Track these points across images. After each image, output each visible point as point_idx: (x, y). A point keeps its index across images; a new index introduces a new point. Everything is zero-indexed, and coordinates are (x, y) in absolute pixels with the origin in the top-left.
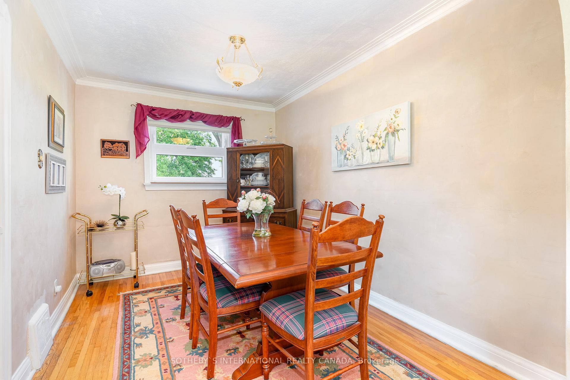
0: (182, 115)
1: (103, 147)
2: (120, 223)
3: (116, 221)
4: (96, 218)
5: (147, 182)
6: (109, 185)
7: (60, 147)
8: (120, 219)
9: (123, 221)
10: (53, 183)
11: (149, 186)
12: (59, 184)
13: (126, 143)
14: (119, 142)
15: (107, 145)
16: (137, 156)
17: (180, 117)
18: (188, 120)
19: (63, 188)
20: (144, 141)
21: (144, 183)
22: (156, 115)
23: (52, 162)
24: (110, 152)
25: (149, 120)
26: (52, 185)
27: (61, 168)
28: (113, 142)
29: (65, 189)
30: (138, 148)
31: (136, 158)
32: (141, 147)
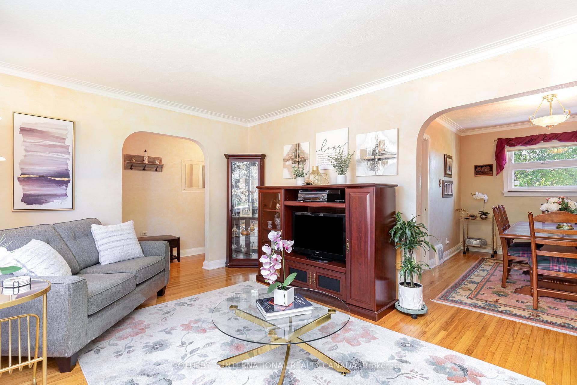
0: (535, 139)
1: (476, 170)
2: (484, 216)
3: (481, 215)
4: (471, 213)
5: (505, 190)
6: (477, 193)
7: (450, 176)
8: (484, 214)
9: (486, 215)
10: (446, 193)
11: (506, 193)
12: (449, 193)
13: (491, 166)
14: (486, 166)
15: (478, 169)
16: (497, 174)
17: (533, 141)
18: (542, 141)
19: (451, 195)
20: (502, 163)
21: (503, 192)
22: (513, 144)
23: (445, 184)
24: (480, 173)
25: (507, 148)
26: (445, 194)
27: (450, 186)
28: (482, 166)
29: (452, 196)
30: (498, 168)
31: (497, 175)
32: (501, 167)
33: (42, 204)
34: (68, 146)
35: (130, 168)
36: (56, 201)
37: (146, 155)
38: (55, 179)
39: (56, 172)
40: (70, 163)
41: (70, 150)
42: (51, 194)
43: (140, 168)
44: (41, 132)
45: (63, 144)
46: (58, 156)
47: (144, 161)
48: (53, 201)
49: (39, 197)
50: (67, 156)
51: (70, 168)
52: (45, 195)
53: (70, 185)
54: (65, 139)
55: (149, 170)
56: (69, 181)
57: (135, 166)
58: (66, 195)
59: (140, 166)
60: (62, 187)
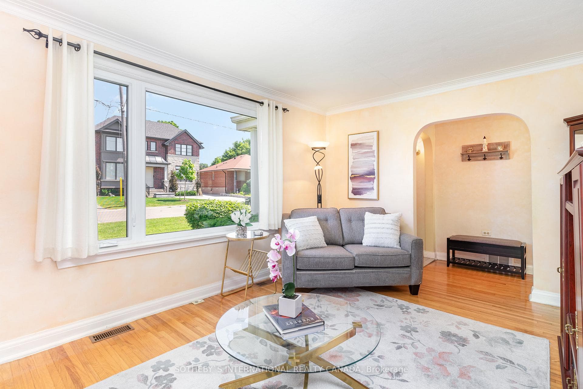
33: (361, 195)
34: (374, 151)
35: (468, 160)
36: (368, 193)
37: (485, 142)
38: (367, 176)
39: (368, 171)
40: (375, 164)
41: (376, 154)
42: (365, 188)
43: (480, 158)
44: (360, 144)
45: (371, 150)
46: (369, 160)
47: (482, 149)
48: (366, 193)
49: (359, 190)
50: (373, 159)
51: (376, 168)
52: (362, 189)
53: (376, 181)
54: (372, 146)
55: (490, 160)
56: (375, 178)
57: (474, 157)
58: (373, 189)
59: (480, 156)
60: (371, 183)
